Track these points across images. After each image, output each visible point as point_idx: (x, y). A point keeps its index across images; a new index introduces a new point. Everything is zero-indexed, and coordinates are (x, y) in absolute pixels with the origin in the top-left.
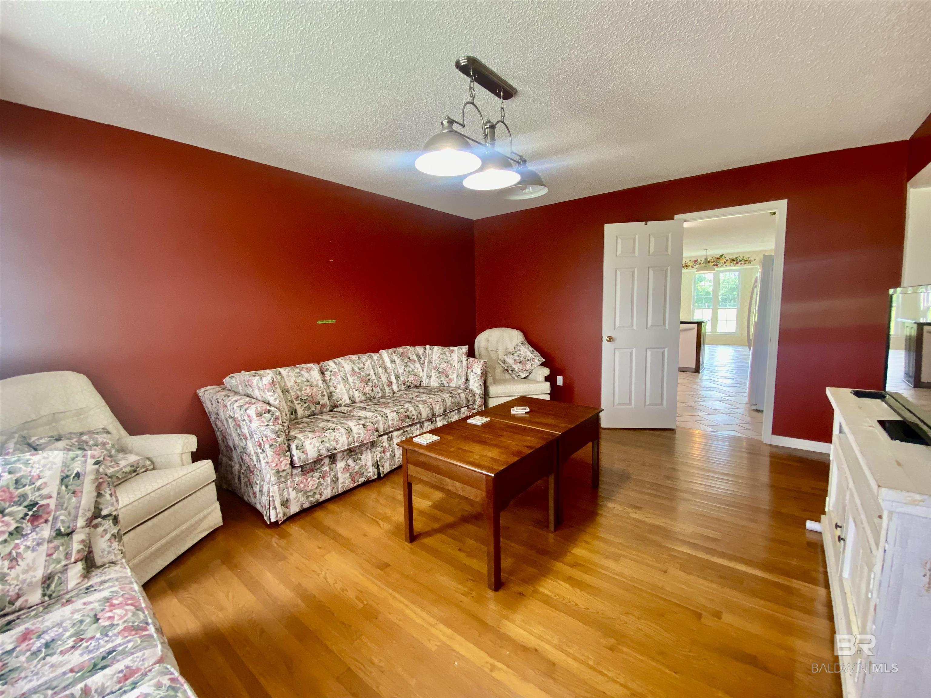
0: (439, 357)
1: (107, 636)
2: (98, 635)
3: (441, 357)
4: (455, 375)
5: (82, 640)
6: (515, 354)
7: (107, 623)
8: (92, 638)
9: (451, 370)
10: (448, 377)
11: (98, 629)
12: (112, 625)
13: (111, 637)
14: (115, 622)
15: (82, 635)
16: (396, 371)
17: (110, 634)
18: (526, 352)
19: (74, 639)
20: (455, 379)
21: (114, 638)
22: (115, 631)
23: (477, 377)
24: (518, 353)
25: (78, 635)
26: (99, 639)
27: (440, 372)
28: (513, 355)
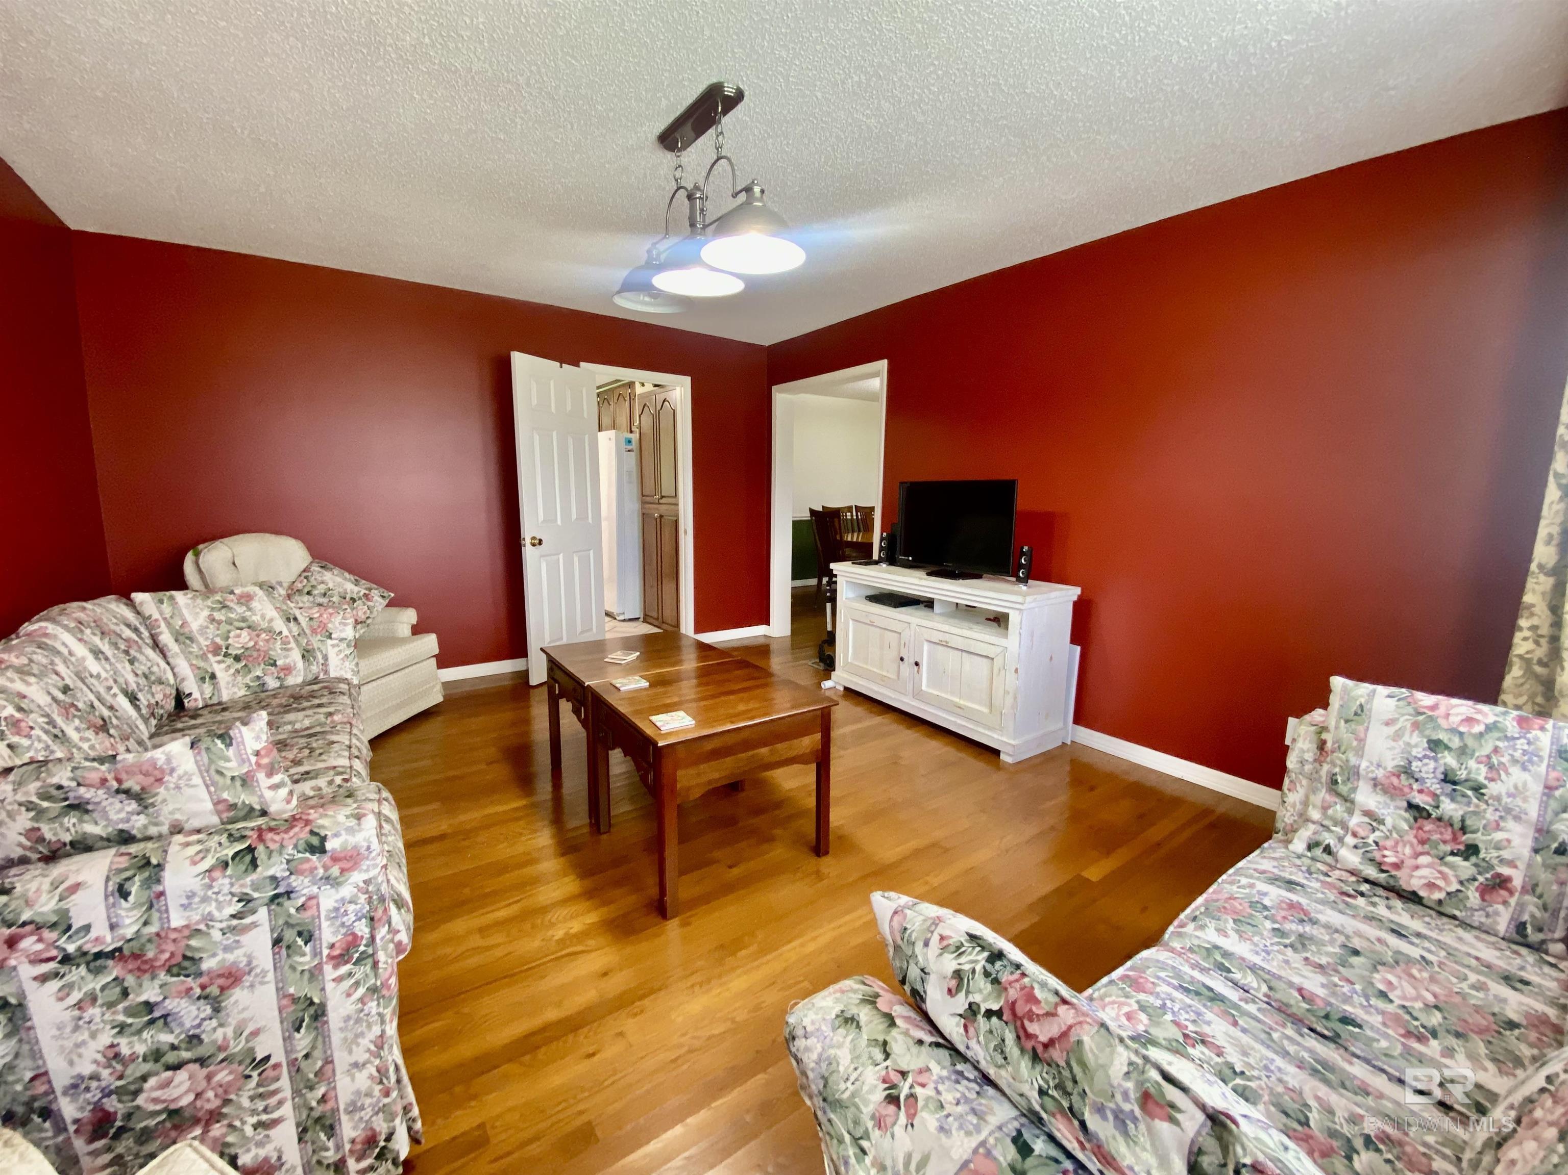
0: (212, 620)
1: (1164, 1006)
2: (1169, 1017)
3: (218, 616)
4: (296, 656)
5: (1186, 1036)
6: (315, 592)
7: (1143, 1017)
8: (1176, 1023)
9: (278, 645)
10: (274, 664)
11: (1158, 1024)
12: (1143, 1008)
13: (1163, 1000)
14: (1135, 1007)
15: (1177, 1041)
16: (121, 680)
17: (1158, 1003)
18: (339, 585)
19: (1190, 1050)
20: (300, 664)
21: (1163, 996)
22: (1151, 999)
23: (348, 646)
24: (321, 588)
25: (1180, 1047)
26: (1173, 1012)
27: (237, 658)
28: (309, 593)
